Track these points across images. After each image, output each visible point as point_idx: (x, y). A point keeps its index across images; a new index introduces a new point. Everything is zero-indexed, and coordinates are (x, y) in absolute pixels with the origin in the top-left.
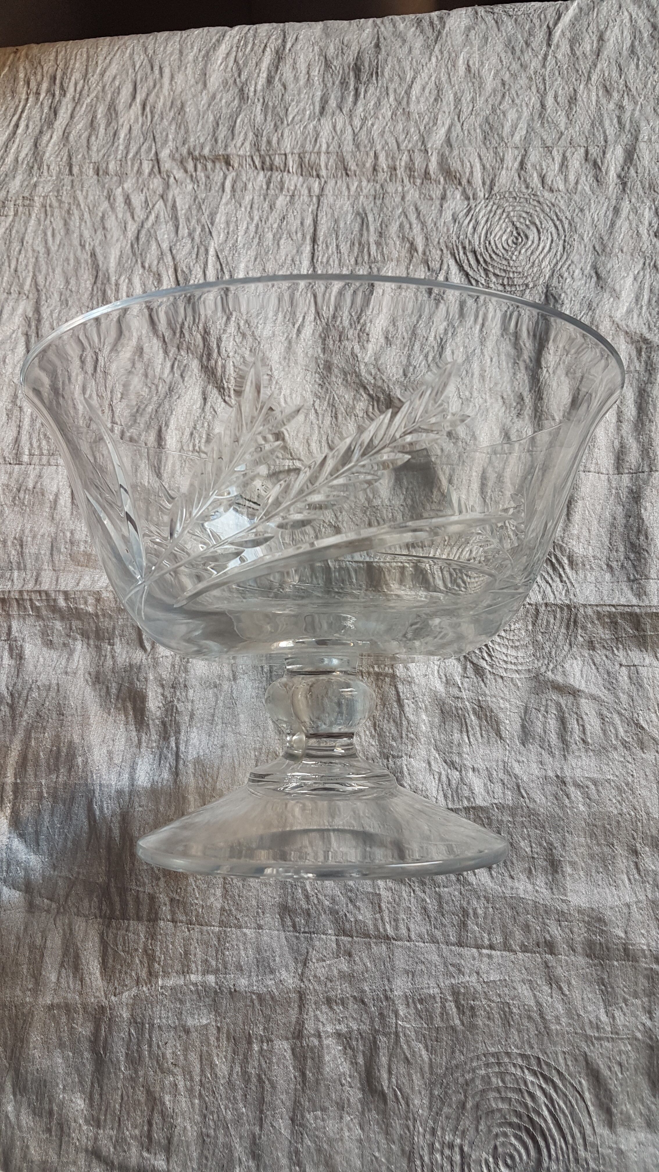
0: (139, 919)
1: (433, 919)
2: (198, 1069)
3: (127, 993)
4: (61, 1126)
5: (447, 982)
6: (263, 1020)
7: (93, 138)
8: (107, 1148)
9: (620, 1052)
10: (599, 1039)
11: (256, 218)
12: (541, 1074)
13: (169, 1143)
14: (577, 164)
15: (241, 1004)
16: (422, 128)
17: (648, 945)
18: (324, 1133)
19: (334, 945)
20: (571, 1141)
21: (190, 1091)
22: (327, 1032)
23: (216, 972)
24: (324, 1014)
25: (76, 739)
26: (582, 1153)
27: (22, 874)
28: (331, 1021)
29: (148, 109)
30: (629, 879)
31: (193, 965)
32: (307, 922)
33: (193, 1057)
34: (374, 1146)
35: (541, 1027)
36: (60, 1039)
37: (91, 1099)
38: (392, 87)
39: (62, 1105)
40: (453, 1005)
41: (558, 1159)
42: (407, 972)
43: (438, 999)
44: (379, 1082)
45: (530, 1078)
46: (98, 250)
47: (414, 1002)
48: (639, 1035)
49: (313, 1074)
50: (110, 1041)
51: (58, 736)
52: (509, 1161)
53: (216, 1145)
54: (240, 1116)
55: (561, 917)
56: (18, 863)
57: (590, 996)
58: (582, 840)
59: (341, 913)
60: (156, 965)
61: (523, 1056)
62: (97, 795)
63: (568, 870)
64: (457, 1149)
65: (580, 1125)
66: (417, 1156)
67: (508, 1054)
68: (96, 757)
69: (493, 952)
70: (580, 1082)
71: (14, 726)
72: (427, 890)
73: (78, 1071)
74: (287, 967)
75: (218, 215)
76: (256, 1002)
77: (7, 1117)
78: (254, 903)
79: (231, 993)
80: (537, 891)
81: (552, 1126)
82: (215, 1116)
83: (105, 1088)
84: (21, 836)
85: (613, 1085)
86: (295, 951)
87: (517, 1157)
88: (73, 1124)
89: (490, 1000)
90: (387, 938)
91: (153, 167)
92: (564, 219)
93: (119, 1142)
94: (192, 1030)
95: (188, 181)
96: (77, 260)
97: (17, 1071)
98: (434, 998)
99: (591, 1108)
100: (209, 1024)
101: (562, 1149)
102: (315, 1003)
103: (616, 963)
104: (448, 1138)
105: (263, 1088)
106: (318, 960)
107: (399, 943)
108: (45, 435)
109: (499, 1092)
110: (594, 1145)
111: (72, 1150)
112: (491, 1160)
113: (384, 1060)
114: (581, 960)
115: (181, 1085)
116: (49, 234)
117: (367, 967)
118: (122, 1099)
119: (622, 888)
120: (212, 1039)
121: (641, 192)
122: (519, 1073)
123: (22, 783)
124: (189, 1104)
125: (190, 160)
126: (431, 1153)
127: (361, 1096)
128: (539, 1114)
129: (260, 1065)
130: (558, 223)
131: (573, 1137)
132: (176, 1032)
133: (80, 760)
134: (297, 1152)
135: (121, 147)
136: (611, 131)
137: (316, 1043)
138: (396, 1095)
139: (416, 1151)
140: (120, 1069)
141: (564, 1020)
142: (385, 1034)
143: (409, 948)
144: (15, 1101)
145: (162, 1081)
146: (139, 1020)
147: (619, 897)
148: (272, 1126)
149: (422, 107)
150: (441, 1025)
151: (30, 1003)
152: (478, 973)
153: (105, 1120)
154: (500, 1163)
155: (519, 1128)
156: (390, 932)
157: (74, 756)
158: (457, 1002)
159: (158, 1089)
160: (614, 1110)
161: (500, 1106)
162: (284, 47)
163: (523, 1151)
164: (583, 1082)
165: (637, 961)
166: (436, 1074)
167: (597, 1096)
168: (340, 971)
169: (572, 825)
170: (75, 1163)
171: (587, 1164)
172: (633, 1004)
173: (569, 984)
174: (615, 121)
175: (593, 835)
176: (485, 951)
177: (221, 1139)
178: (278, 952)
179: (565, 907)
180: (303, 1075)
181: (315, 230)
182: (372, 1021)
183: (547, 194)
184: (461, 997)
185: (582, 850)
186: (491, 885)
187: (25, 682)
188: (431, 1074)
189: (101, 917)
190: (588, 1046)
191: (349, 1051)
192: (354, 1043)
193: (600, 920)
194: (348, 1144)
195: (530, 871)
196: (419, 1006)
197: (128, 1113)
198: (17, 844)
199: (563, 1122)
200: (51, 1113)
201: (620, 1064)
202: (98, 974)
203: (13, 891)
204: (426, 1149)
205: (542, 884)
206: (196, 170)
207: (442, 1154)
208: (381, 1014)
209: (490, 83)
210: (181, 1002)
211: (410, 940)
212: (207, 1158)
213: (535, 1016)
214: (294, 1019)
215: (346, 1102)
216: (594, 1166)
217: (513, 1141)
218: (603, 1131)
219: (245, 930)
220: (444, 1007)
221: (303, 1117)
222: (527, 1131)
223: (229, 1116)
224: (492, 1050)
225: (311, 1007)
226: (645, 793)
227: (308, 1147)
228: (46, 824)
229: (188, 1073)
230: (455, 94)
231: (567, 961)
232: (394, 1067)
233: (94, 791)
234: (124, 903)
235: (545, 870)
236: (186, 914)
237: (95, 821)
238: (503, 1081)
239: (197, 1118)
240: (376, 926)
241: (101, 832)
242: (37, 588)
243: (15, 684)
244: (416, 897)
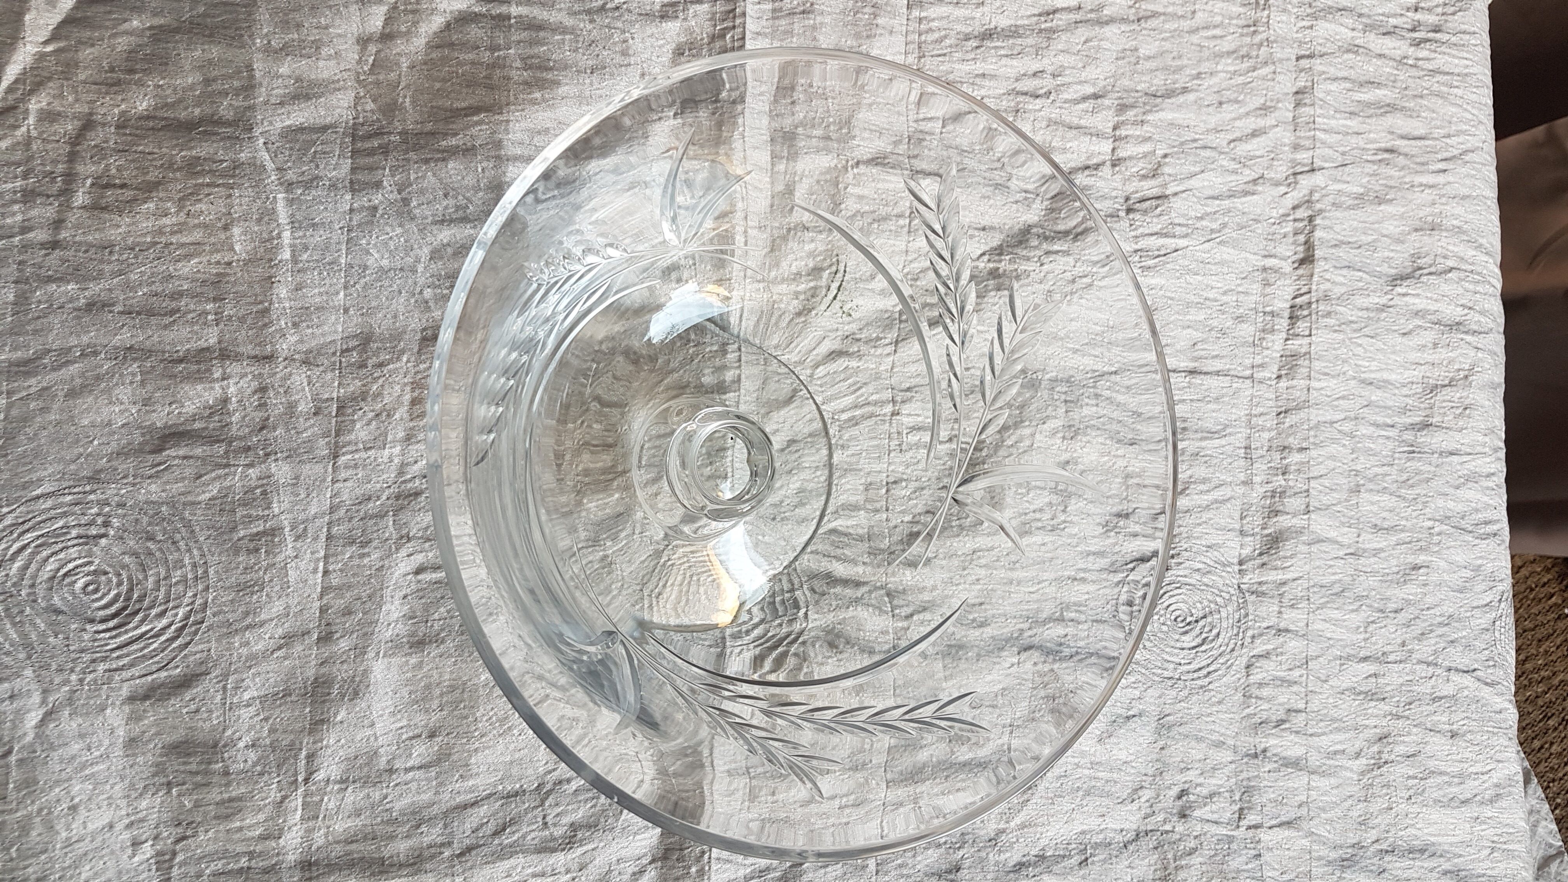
0: (353, 170)
1: (357, 507)
2: (184, 240)
3: (268, 158)
4: (118, 83)
5: (286, 523)
6: (240, 314)
7: (1348, 85)
8: (95, 138)
9: (211, 711)
10: (224, 688)
11: (1225, 298)
12: (186, 625)
13: (102, 209)
14: (1282, 699)
15: (257, 289)
16: (1338, 508)
17: (327, 747)
18: (117, 384)
19: (326, 396)
20: (114, 655)
21: (160, 232)
22: (228, 388)
23: (295, 260)
24: (248, 384)
25: (562, 90)
26: (101, 667)
27: (403, 29)
28: (240, 391)
29: (1386, 155)
30: (402, 728)
31: (301, 234)
32: (352, 365)
33: (197, 235)
34: (104, 439)
35: (238, 626)
36: (214, 80)
37: (148, 118)
38: (1394, 470)
39: (140, 84)
40: (261, 528)
41: (95, 640)
42: (297, 478)
43: (266, 512)
44: (173, 446)
45: (181, 612)
46: (1191, 97)
47: (263, 485)
48: (229, 733)
49: (181, 372)
50: (214, 138)
51: (566, 67)
52: (91, 588)
53: (102, 261)
54: (133, 289)
55: (360, 651)
56: (415, 23)
57: (272, 680)
58: (447, 677)
59: (362, 404)
60: (299, 191)
61: (205, 605)
62: (497, 117)
63: (413, 660)
64: (103, 531)
65: (132, 665)
66: (95, 486)
67: (207, 588)
68: (541, 115)
69: (320, 575)
70: (177, 667)
71: (580, 13)
72: (390, 502)
73: (180, 101)
74: (301, 341)
75: (1232, 251)
76: (260, 306)
77: (125, 21)
78: (374, 304)
79: (270, 277)
80: (389, 624)
81: (131, 634)
82: (133, 261)
83: (161, 133)
84: (448, 25)
85: (175, 703)
86: (319, 351)
87: (96, 596)
88: (120, 98)
89: (266, 570)
90: (336, 456)
91: (1304, 165)
92: (1207, 680)
93: (100, 152)
94: (228, 233)
95: (1281, 211)
96: (1179, 69)
97: (177, 30)
98: (269, 508)
99: (150, 678)
100: (235, 252)
101: (107, 645)
102: (260, 374)
103: (308, 710)
104: (116, 522)
105: (165, 315)
106: (309, 376)
107: (330, 470)
108: (946, 37)
109: (165, 579)
110: (110, 681)
111: (92, 96)
112: (92, 568)
113: (198, 451)
114: (311, 673)
115: (166, 221)
116: (1217, 32)
117: (302, 432)
118: (149, 154)
119: (392, 720)
120: (218, 257)
121: (1244, 775)
122: (187, 600)
123: (510, 26)
124: (145, 231)
125: (1310, 213)
126: (98, 502)
127: (159, 425)
128: (142, 621)
129: (190, 312)
130: (1205, 672)
131: (118, 657)
132: (224, 214)
133: (538, 95)
134: (95, 353)
135: (1333, 123)
136: (1324, 741)
137: (216, 376)
138: (160, 464)
139: (100, 486)
140: (182, 150)
141: (244, 651)
142: (227, 452)
143: (324, 480)
144: (144, 30)
145: (170, 199)
146: (237, 172)
147: (382, 716)
148: (123, 325)
149: (1366, 508)
150: (239, 515)
151: (254, 44)
152: (296, 557)
153: (125, 134)
154: (89, 578)
155: (128, 599)
156: (342, 460)
157: (542, 88)
158: (264, 533)
159: (161, 195)
160: (148, 703)
161: (151, 580)
162: (1466, 333)
163: (103, 602)
164: (179, 670)
165: (309, 733)
166: (184, 509)
167: (162, 685)
168: (297, 402)
169: (464, 666)
170: (77, 100)
171: (90, 672)
172: (262, 727)
173: (285, 658)
174: (1339, 747)
175: (452, 689)
176: (321, 564)
177: (107, 268)
178: (318, 332)
179: (371, 655)
180: (181, 361)
181: (1206, 373)
182: (241, 438)
183: (1244, 661)
184: (269, 538)
185: (436, 676)
186: (397, 574)
187: (632, 23)
188: (184, 504)
189: (354, 124)
190: (217, 677)
191: (208, 412)
192: (216, 418)
193: (356, 693)
194: (105, 411)
195: (411, 618)
196: (258, 491)
197: (133, 161)
198: (438, 22)
199: (135, 647)
200: (132, 71)
201: (197, 711)
202: (288, 123)
203: (383, 19)
204: (103, 497)
205: (397, 631)
206: (1295, 220)
207: (98, 515)
208: (249, 448)
209: (1398, 594)
210: (259, 221)
211: (334, 482)
212: (86, 251)
213: (249, 620)
214: (241, 349)
215: (152, 408)
216: (88, 680)
217: (113, 593)
218: (125, 692)
219: (342, 294)
220: (258, 518)
221: (135, 360)
222: (125, 608)
223: (133, 277)
224: (211, 571)
225: (255, 369)
226: (500, 747)
227: (102, 366)
228: (462, 57)
229: (181, 228)
230: (1382, 550)
231: (310, 655)
232: (191, 461)
233: (501, 113)
234: (371, 152)
235: (413, 634)
236: (359, 225)
237: (466, 115)
238: (176, 584)
239: (130, 241)
240: (349, 443)
241: (453, 123)
242: (748, 35)
243: (630, 11)
244: (382, 490)
